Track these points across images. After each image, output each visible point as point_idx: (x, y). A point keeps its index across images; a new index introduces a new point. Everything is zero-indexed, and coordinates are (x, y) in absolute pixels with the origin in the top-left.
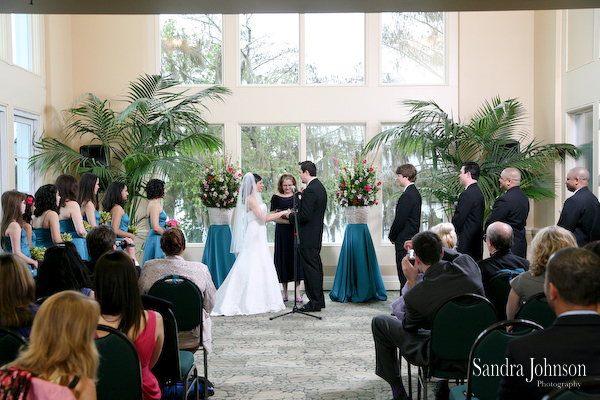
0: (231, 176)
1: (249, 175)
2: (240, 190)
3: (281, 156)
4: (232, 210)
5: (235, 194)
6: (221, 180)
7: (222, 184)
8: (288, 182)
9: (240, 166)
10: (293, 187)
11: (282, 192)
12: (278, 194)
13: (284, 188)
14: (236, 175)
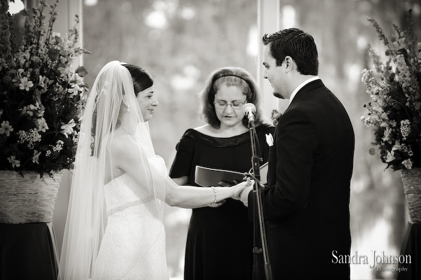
0: (54, 75)
1: (115, 69)
2: (85, 117)
3: (178, 27)
4: (59, 176)
5: (68, 129)
6: (25, 84)
7: (28, 97)
8: (229, 92)
9: (80, 44)
10: (250, 108)
11: (215, 121)
12: (203, 128)
13: (219, 110)
14: (71, 70)
